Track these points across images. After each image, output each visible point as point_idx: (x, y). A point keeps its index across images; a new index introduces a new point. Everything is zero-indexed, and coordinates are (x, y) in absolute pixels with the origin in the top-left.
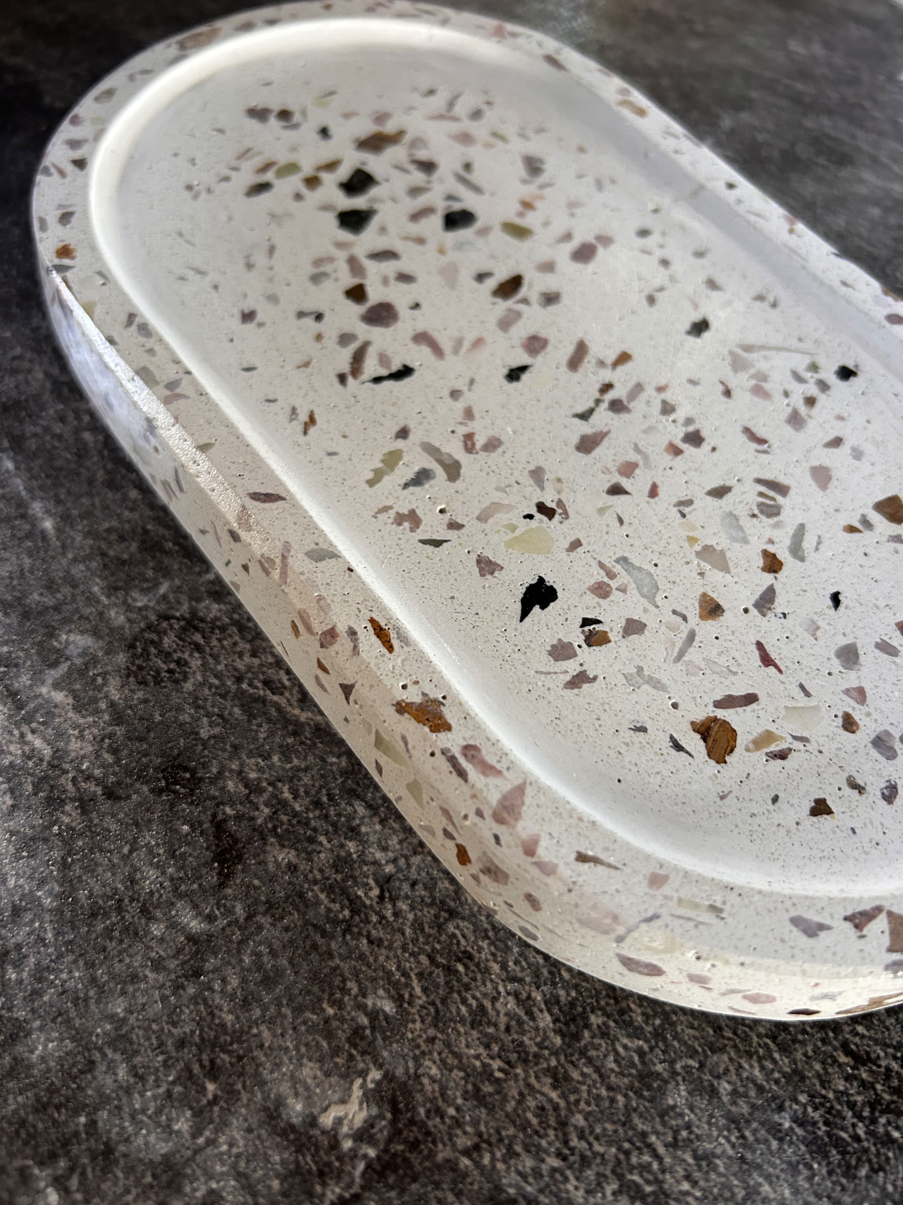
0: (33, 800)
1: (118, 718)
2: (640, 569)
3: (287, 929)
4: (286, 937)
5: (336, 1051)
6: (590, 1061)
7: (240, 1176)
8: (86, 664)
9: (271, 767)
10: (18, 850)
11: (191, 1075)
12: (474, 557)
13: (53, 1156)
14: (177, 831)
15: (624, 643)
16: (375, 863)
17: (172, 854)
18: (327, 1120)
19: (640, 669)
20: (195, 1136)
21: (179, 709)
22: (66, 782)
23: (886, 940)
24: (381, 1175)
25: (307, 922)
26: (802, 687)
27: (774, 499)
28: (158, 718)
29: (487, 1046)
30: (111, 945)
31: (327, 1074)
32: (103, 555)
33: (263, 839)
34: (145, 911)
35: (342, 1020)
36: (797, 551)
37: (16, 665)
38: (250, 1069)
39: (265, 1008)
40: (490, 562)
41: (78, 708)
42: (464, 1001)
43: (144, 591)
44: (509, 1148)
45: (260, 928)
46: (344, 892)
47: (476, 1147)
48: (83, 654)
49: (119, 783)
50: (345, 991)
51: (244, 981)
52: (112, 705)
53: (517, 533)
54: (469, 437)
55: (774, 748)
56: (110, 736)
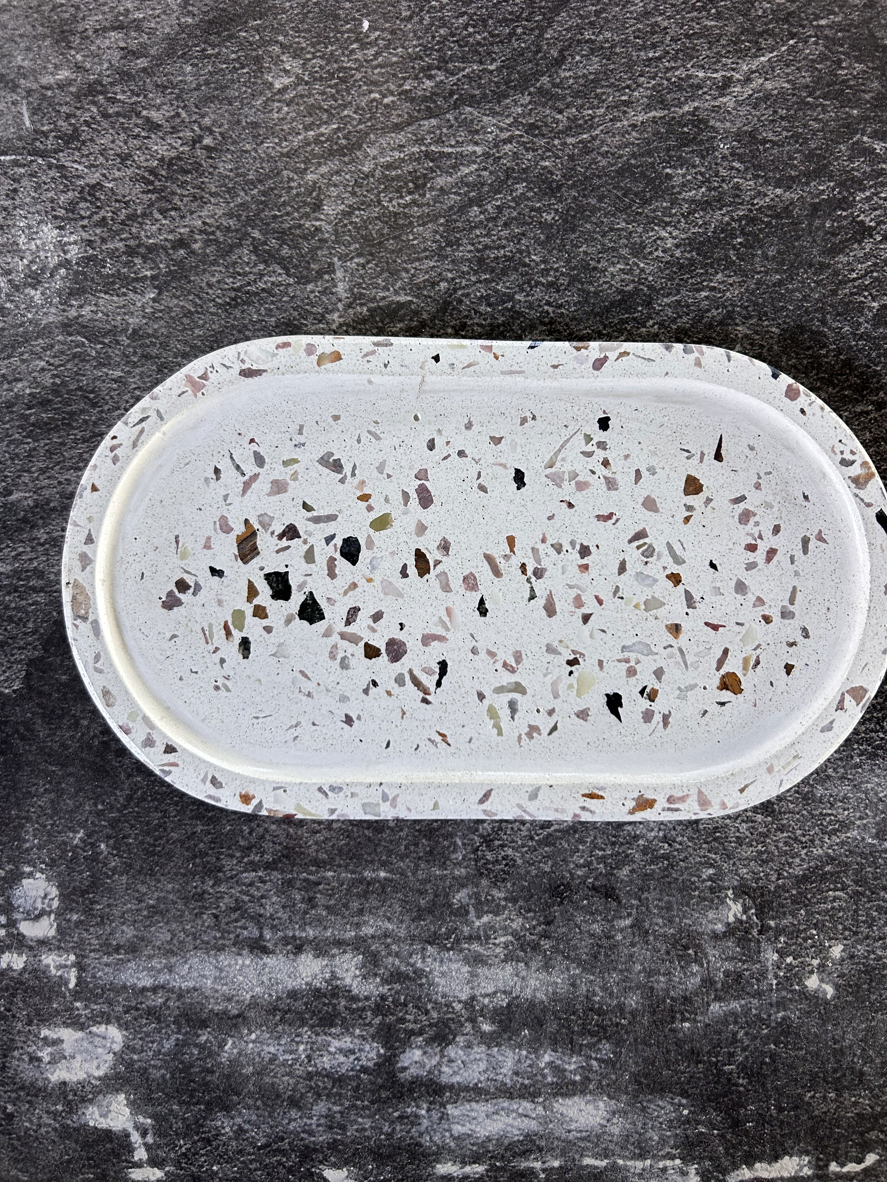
0: (529, 955)
1: (514, 901)
2: (634, 644)
3: (655, 889)
4: (658, 891)
5: (712, 901)
6: (785, 813)
7: (726, 960)
8: (476, 899)
9: (583, 851)
10: (547, 971)
11: (681, 956)
12: (573, 716)
13: (673, 1017)
14: (584, 906)
15: (663, 685)
16: (655, 838)
17: (592, 914)
18: (731, 919)
19: (679, 688)
20: (702, 966)
21: (528, 872)
22: (529, 937)
23: (854, 703)
24: (762, 912)
25: (658, 880)
26: (737, 624)
27: (645, 544)
28: (526, 884)
29: (752, 846)
30: (613, 957)
31: (717, 909)
32: (420, 858)
33: (612, 874)
34: (608, 938)
35: (703, 891)
36: (678, 560)
37: (456, 929)
38: (695, 934)
39: (678, 916)
40: (582, 712)
41: (497, 914)
42: (730, 842)
43: (455, 851)
44: (788, 863)
45: (647, 899)
46: (657, 858)
47: (779, 874)
48: (470, 898)
49: (546, 917)
50: (693, 883)
51: (662, 917)
52: (505, 899)
53: (576, 686)
54: (505, 665)
55: (752, 663)
56: (521, 908)
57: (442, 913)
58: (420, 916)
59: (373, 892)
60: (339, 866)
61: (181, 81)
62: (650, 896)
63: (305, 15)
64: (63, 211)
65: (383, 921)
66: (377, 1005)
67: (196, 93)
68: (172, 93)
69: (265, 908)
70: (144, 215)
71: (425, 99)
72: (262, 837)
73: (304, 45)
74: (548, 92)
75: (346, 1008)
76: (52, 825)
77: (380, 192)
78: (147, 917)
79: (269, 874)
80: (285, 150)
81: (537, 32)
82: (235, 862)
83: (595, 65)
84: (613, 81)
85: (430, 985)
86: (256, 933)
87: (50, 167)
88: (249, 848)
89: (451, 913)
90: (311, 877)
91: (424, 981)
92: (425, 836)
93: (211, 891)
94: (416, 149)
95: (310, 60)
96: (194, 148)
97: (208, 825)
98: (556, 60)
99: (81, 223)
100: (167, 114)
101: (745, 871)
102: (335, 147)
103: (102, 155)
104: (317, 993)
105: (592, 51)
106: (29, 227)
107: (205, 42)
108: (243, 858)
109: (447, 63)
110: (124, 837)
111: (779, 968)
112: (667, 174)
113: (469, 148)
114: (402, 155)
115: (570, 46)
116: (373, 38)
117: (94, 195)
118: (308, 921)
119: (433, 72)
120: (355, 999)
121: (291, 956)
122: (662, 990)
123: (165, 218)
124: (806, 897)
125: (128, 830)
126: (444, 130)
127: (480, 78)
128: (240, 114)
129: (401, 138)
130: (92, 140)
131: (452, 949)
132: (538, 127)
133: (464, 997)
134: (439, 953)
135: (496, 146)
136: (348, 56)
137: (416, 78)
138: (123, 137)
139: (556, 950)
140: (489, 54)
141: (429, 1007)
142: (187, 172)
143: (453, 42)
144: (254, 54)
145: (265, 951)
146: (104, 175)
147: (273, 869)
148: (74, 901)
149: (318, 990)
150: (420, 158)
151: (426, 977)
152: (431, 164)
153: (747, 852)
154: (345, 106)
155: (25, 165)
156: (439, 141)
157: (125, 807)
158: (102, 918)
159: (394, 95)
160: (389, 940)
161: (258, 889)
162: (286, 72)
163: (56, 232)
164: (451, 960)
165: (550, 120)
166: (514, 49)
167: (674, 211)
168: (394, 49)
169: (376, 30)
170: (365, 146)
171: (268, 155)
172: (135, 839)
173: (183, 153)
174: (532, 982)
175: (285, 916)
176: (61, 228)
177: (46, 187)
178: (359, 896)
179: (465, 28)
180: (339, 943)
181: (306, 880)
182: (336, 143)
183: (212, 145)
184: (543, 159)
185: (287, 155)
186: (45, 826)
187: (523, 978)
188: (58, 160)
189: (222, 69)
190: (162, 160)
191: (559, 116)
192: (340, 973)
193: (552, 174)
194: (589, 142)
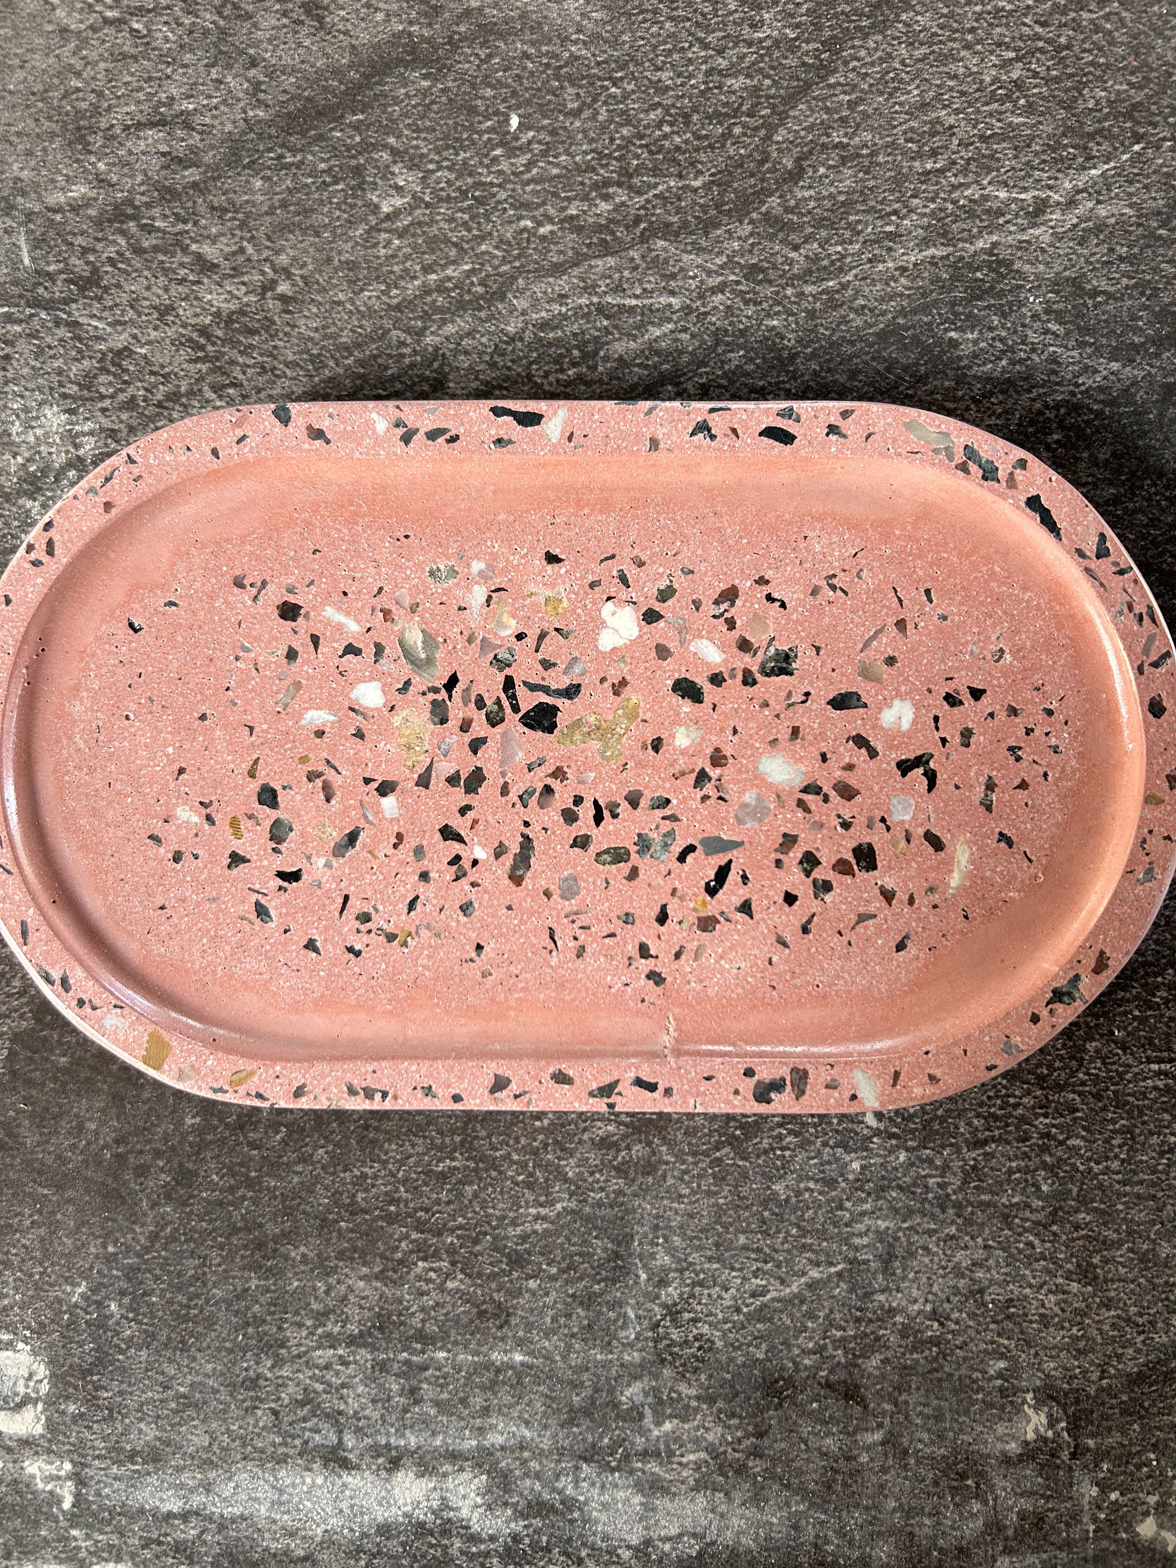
57: (604, 1416)
58: (573, 1419)
59: (504, 1383)
60: (456, 1343)
61: (247, 202)
62: (913, 1398)
63: (428, 107)
64: (75, 388)
65: (518, 1426)
66: (507, 1549)
67: (268, 219)
68: (234, 219)
69: (346, 1403)
70: (191, 393)
71: (599, 228)
72: (344, 1299)
73: (425, 151)
74: (777, 220)
75: (462, 1552)
76: (41, 1274)
77: (531, 363)
78: (176, 1412)
79: (354, 1353)
80: (395, 301)
81: (763, 132)
82: (304, 1333)
83: (847, 179)
84: (873, 203)
85: (585, 1522)
86: (333, 1439)
87: (57, 323)
88: (326, 1314)
89: (618, 1416)
90: (414, 1358)
91: (576, 1515)
92: (581, 1303)
93: (269, 1375)
94: (584, 301)
95: (433, 172)
96: (264, 298)
97: (267, 1278)
98: (790, 172)
99: (100, 405)
100: (227, 249)
101: (1052, 1365)
102: (467, 297)
103: (132, 307)
104: (421, 1529)
105: (844, 160)
106: (26, 410)
107: (282, 146)
108: (316, 1327)
109: (631, 176)
110: (145, 1294)
111: (1099, 1508)
112: (951, 339)
113: (661, 299)
114: (564, 310)
115: (811, 153)
116: (524, 140)
117: (119, 365)
118: (408, 1422)
119: (611, 190)
120: (474, 1539)
121: (383, 1474)
122: (927, 1537)
123: (220, 397)
124: (1141, 1405)
125: (150, 1284)
126: (626, 273)
127: (679, 199)
128: (332, 249)
129: (562, 284)
130: (118, 286)
131: (618, 1469)
132: (763, 270)
133: (635, 1541)
134: (599, 1475)
135: (701, 296)
136: (487, 167)
137: (586, 198)
138: (162, 281)
139: (770, 1474)
140: (693, 164)
141: (583, 1554)
142: (252, 332)
143: (641, 146)
144: (353, 162)
145: (346, 1465)
146: (134, 337)
147: (359, 1346)
148: (69, 1384)
149: (421, 1525)
150: (589, 314)
151: (580, 1509)
152: (605, 323)
153: (1055, 1337)
154: (483, 238)
155: (21, 321)
156: (618, 289)
157: (147, 1250)
158: (111, 1410)
159: (553, 224)
160: (526, 1454)
161: (337, 1374)
162: (399, 189)
163: (64, 417)
164: (616, 1486)
165: (780, 260)
166: (730, 158)
167: (960, 393)
168: (555, 157)
169: (529, 128)
170: (510, 295)
171: (369, 309)
172: (161, 1297)
173: (247, 305)
174: (735, 1521)
175: (376, 1415)
176: (71, 412)
177: (52, 352)
178: (484, 1388)
179: (659, 126)
180: (454, 1456)
181: (407, 1362)
182: (469, 291)
183: (290, 294)
184: (769, 316)
185: (398, 308)
186: (31, 1275)
187: (722, 1516)
188: (69, 314)
189: (307, 185)
190: (218, 314)
191: (793, 255)
192: (454, 1501)
193: (782, 338)
194: (837, 292)
